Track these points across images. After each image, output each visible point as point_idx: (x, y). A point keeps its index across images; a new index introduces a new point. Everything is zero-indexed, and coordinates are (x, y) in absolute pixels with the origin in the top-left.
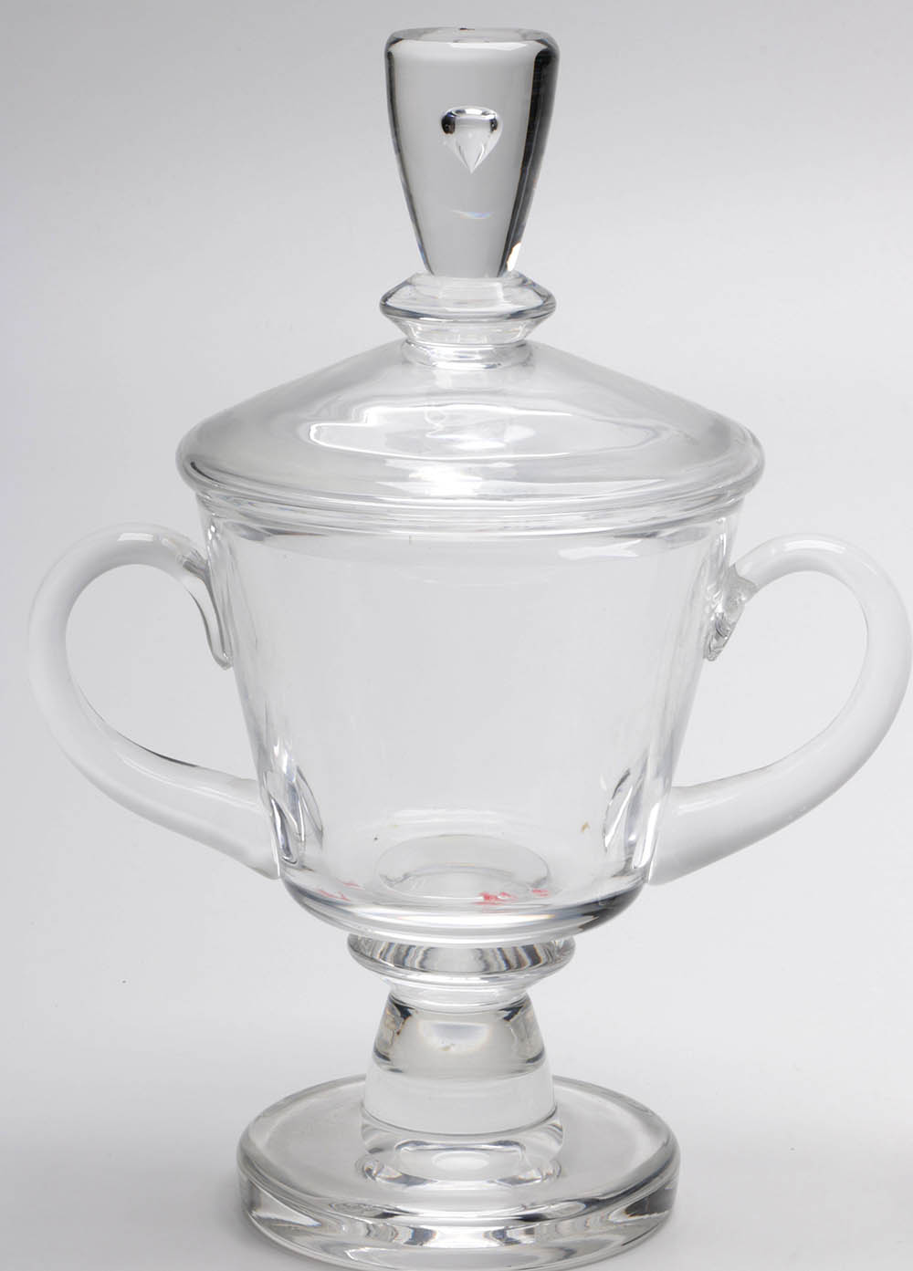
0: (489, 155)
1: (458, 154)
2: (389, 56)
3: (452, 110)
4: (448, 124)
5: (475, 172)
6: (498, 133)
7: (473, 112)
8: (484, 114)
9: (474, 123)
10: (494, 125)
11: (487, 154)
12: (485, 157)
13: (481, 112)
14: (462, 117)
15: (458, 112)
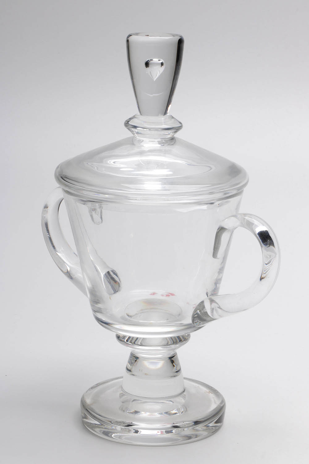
0: (161, 74)
1: (150, 75)
2: (128, 41)
3: (149, 59)
4: (147, 64)
5: (155, 81)
6: (163, 67)
7: (155, 60)
8: (159, 60)
9: (156, 64)
10: (162, 64)
11: (159, 74)
12: (159, 75)
13: (158, 60)
14: (151, 62)
15: (151, 60)
